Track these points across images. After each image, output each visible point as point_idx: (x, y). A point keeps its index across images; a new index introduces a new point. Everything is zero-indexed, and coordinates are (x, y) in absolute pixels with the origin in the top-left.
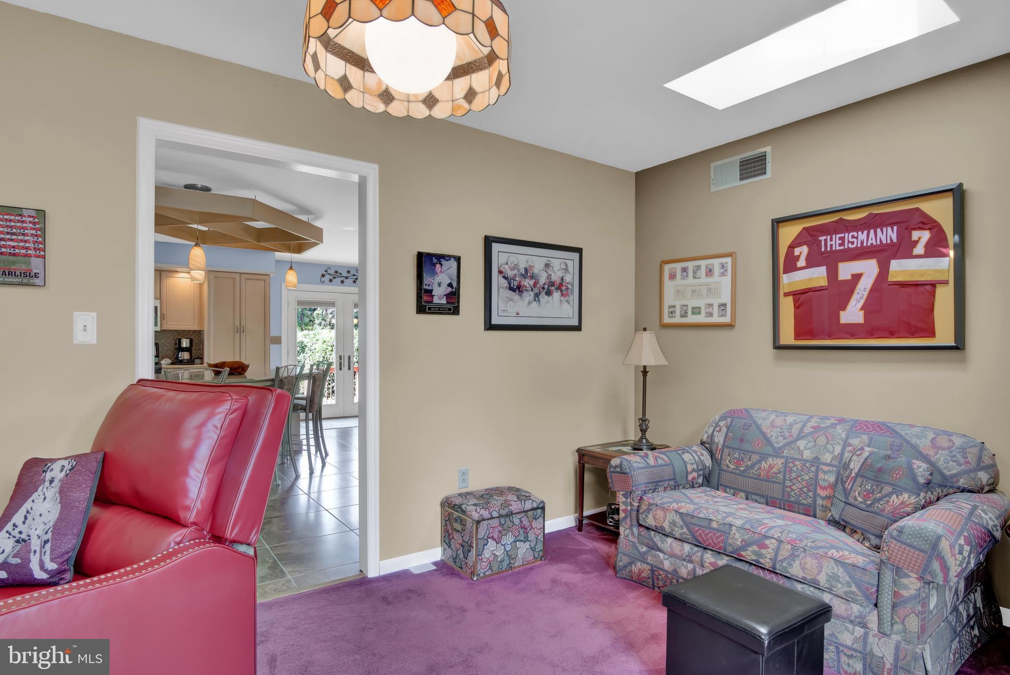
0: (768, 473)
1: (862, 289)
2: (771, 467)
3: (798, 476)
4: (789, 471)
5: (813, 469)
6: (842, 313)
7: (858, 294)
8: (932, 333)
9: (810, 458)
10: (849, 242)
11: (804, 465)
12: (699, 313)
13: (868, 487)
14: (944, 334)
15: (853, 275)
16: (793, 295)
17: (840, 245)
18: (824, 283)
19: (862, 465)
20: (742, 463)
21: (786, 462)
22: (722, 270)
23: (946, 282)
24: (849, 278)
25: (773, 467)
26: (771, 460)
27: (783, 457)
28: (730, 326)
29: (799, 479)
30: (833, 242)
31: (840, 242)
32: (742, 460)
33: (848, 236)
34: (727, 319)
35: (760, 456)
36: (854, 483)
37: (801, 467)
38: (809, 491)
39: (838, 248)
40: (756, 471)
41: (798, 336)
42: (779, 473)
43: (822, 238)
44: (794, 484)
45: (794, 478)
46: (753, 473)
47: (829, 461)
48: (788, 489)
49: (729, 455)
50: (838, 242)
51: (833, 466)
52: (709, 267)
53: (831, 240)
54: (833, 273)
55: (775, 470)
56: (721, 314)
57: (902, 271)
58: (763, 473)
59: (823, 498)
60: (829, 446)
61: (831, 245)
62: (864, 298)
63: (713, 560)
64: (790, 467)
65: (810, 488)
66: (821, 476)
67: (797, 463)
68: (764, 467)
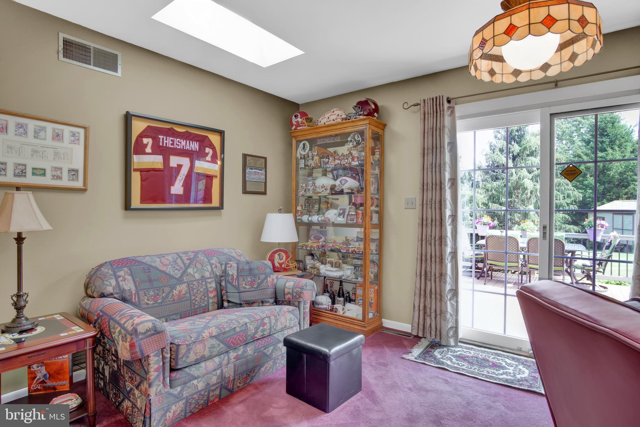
0: (179, 297)
1: (183, 174)
2: (180, 292)
3: (198, 291)
4: (192, 290)
5: (204, 283)
6: (172, 188)
7: (181, 176)
8: (211, 202)
9: (199, 278)
10: (176, 144)
11: (198, 283)
12: (44, 174)
13: (249, 279)
14: (215, 202)
15: (178, 165)
16: (141, 171)
17: (172, 144)
18: (161, 166)
19: (238, 270)
20: (158, 297)
21: (188, 285)
22: (73, 138)
23: (216, 177)
24: (176, 166)
25: (182, 291)
26: (178, 287)
27: (185, 283)
28: (83, 190)
29: (199, 292)
30: (167, 141)
31: (172, 142)
32: (158, 294)
33: (176, 140)
34: (79, 184)
35: (170, 287)
36: (238, 280)
37: (197, 284)
38: (205, 297)
39: (170, 146)
40: (170, 298)
41: (143, 200)
42: (186, 294)
43: (161, 137)
44: (197, 297)
45: (196, 293)
46: (169, 300)
47: (209, 276)
48: (194, 302)
49: (146, 295)
50: (171, 142)
51: (212, 278)
52: (56, 131)
53: (166, 140)
54: (166, 161)
55: (183, 292)
56: (71, 179)
57: (201, 168)
58: (176, 298)
59: (212, 298)
60: (204, 268)
61: (166, 143)
62: (183, 179)
63: (235, 354)
64: (192, 287)
65: (205, 295)
66: (209, 285)
67: (194, 283)
68: (175, 293)
